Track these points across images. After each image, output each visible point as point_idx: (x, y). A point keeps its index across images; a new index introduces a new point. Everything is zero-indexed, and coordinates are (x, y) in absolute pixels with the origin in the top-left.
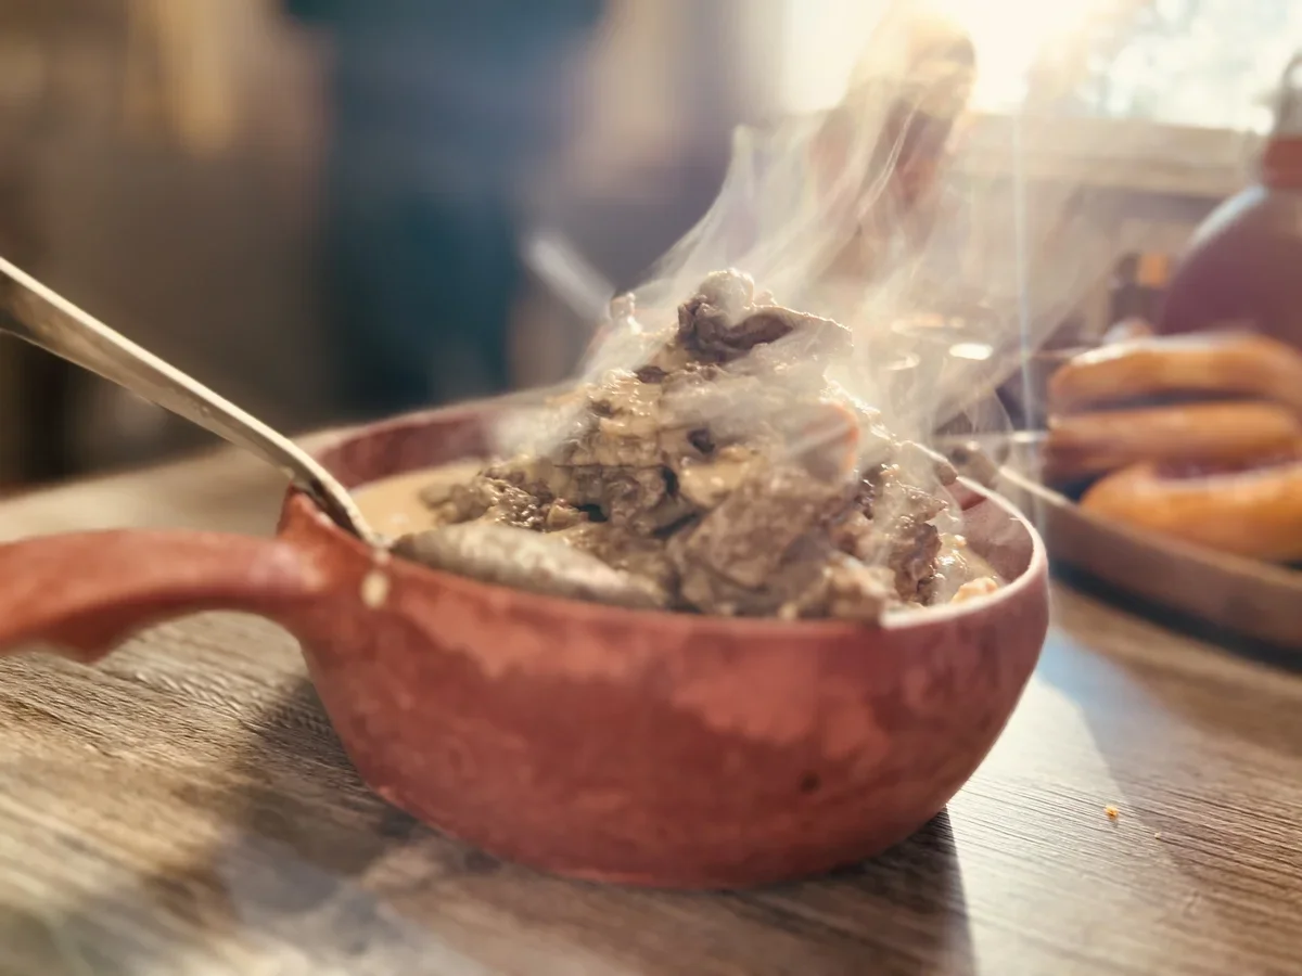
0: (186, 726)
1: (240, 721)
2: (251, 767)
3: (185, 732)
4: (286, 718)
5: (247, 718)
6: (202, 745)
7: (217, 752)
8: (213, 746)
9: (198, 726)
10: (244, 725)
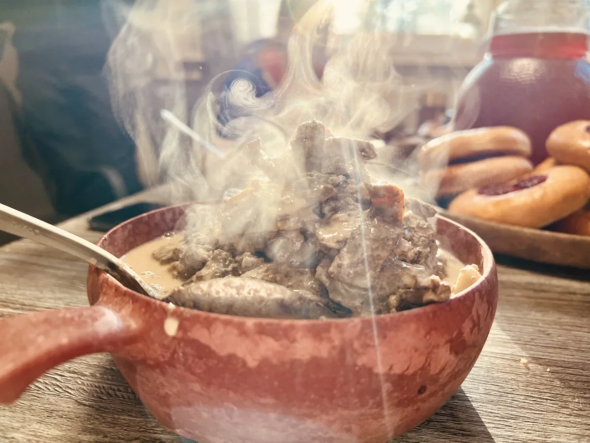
0: (46, 410)
1: (76, 401)
2: (92, 429)
3: (46, 414)
4: (102, 393)
5: (79, 398)
6: (58, 420)
7: (69, 423)
8: (65, 420)
9: (53, 408)
10: (79, 402)
